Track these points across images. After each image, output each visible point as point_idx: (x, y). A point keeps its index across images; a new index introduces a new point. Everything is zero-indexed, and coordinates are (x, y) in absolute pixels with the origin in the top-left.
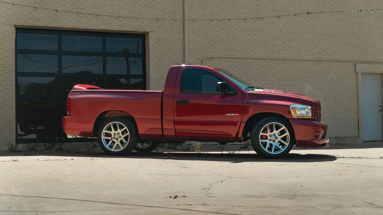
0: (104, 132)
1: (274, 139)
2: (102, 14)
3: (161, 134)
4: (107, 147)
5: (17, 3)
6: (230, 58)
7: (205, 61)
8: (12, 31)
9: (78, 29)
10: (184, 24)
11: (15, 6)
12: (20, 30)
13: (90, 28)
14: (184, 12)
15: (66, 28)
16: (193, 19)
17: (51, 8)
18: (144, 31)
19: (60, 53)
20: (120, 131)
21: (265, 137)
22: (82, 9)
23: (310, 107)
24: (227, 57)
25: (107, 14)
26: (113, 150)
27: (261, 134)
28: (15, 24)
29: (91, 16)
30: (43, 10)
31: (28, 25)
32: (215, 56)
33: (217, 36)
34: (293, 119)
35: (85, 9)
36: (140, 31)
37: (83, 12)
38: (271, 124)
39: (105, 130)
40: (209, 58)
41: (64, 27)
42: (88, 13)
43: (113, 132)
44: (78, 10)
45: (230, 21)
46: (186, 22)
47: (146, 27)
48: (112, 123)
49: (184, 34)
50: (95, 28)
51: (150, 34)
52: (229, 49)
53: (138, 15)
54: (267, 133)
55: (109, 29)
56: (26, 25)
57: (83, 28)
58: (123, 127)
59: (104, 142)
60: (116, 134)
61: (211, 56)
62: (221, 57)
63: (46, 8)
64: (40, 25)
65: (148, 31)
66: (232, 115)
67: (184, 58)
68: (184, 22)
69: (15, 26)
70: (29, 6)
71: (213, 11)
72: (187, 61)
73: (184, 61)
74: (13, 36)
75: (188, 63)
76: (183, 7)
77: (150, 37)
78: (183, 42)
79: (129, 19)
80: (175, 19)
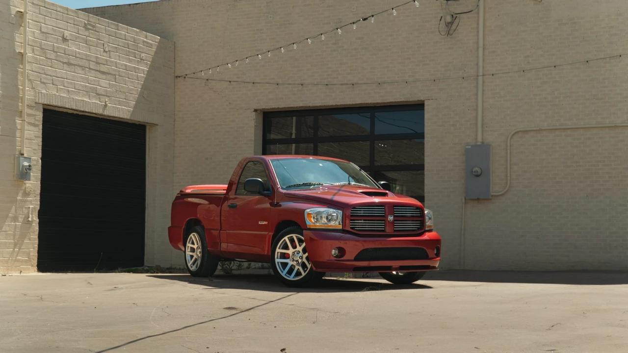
0: (188, 247)
1: (296, 259)
2: (359, 82)
5: (259, 81)
6: (558, 129)
8: (251, 117)
9: (329, 106)
10: (477, 83)
11: (255, 85)
14: (477, 64)
15: (313, 107)
16: (493, 73)
17: (296, 82)
18: (416, 99)
22: (334, 78)
24: (551, 128)
25: (365, 81)
28: (256, 108)
29: (344, 86)
30: (287, 86)
32: (529, 129)
33: (534, 95)
35: (337, 78)
36: (411, 100)
37: (335, 83)
38: (291, 237)
39: (189, 243)
40: (519, 132)
41: (311, 105)
42: (341, 83)
44: (329, 80)
45: (557, 68)
46: (480, 78)
47: (420, 94)
49: (477, 99)
50: (351, 103)
51: (426, 103)
52: (556, 115)
53: (409, 76)
54: (289, 249)
55: (367, 102)
56: (267, 108)
57: (334, 104)
59: (188, 259)
63: (290, 82)
64: (283, 106)
65: (422, 99)
66: (263, 223)
67: (476, 135)
68: (477, 79)
69: (256, 111)
70: (272, 82)
71: (528, 56)
72: (480, 139)
73: (476, 139)
74: (253, 123)
75: (482, 143)
76: (478, 57)
77: (426, 107)
78: (477, 110)
79: (396, 84)
80: (465, 75)
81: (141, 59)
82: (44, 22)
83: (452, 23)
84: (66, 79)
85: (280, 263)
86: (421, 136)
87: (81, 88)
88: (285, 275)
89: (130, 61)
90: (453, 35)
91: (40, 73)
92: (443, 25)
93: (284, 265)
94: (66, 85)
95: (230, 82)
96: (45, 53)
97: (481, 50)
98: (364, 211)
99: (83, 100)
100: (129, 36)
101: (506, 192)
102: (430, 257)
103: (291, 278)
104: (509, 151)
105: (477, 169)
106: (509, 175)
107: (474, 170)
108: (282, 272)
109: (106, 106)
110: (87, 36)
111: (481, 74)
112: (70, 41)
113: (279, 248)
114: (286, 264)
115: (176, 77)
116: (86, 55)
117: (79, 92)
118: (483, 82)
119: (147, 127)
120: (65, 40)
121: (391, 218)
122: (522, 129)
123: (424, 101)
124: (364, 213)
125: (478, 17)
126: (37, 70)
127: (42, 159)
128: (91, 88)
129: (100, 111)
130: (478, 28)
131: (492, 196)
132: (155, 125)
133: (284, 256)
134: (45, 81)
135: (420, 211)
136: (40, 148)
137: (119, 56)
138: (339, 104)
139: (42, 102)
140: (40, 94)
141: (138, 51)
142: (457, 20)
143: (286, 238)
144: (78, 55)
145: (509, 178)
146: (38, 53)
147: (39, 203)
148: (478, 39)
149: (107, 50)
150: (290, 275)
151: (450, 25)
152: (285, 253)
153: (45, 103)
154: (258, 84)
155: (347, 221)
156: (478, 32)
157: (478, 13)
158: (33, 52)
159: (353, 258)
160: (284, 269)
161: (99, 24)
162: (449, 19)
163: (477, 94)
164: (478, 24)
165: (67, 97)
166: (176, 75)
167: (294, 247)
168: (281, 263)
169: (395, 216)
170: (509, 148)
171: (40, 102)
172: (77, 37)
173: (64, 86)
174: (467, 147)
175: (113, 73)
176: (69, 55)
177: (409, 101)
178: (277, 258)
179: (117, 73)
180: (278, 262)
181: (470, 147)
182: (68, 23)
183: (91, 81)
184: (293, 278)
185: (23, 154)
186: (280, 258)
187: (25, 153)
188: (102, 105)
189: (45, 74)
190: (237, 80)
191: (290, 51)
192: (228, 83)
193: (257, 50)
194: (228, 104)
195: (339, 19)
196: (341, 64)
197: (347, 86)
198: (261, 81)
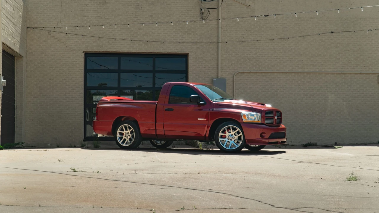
0: (118, 132)
1: (231, 138)
2: (151, 40)
3: (155, 133)
4: (120, 142)
5: (86, 35)
6: (258, 72)
7: (236, 76)
8: (82, 56)
9: (132, 52)
10: (218, 46)
11: (84, 37)
12: (88, 55)
13: (141, 52)
14: (218, 36)
15: (122, 52)
16: (226, 41)
17: (111, 38)
18: (184, 52)
19: (119, 71)
20: (129, 131)
21: (225, 137)
22: (135, 37)
23: (259, 114)
24: (256, 71)
25: (154, 40)
26: (124, 145)
27: (220, 134)
28: (84, 51)
29: (141, 42)
30: (105, 39)
31: (93, 51)
32: (244, 72)
33: (247, 54)
34: (244, 123)
35: (137, 37)
36: (181, 52)
37: (136, 40)
38: (228, 127)
39: (119, 130)
40: (239, 72)
41: (121, 51)
42: (139, 40)
43: (125, 132)
44: (132, 37)
45: (259, 41)
46: (220, 44)
47: (186, 49)
48: (124, 126)
49: (218, 54)
50: (145, 52)
51: (189, 54)
52: (257, 65)
53: (180, 39)
54: (226, 133)
55: (155, 52)
56: (92, 51)
57: (136, 52)
58: (131, 128)
59: (118, 139)
60: (127, 133)
61: (241, 72)
62: (250, 72)
63: (107, 37)
64: (102, 51)
65: (188, 52)
66: (202, 119)
67: (218, 73)
68: (218, 44)
70: (95, 36)
71: (243, 34)
72: (220, 75)
73: (218, 75)
75: (221, 78)
76: (218, 32)
77: (189, 57)
78: (218, 60)
79: (172, 43)
80: (211, 41)
81: (20, 16)
86: (186, 72)
97: (220, 29)
99: (10, 41)
104: (234, 82)
106: (234, 95)
108: (223, 145)
109: (14, 44)
111: (220, 41)
114: (225, 141)
115: (28, 27)
117: (9, 35)
118: (221, 46)
119: (16, 58)
123: (188, 53)
125: (218, 12)
128: (12, 33)
129: (13, 48)
130: (218, 17)
132: (22, 57)
138: (138, 52)
139: (3, 42)
141: (20, 11)
144: (9, 12)
148: (218, 23)
149: (14, 9)
154: (86, 37)
156: (218, 19)
157: (218, 10)
159: (268, 138)
164: (218, 15)
166: (27, 26)
167: (230, 132)
169: (277, 116)
173: (6, 31)
174: (214, 79)
175: (15, 24)
177: (180, 53)
178: (220, 138)
180: (220, 140)
181: (216, 79)
183: (12, 29)
184: (230, 148)
190: (72, 33)
191: (107, 19)
192: (65, 34)
193: (84, 16)
194: (65, 47)
195: (138, 3)
196: (139, 29)
197: (143, 42)
198: (88, 35)
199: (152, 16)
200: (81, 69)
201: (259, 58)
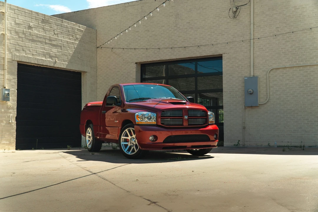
0: (87, 135)
2: (188, 46)
7: (269, 72)
8: (134, 66)
9: (173, 59)
10: (250, 43)
11: (136, 50)
13: (180, 58)
14: (250, 33)
15: (165, 60)
16: (259, 37)
17: (156, 48)
18: (218, 54)
22: (175, 44)
24: (293, 66)
25: (191, 45)
28: (136, 62)
29: (180, 49)
30: (151, 49)
32: (279, 67)
33: (282, 48)
36: (215, 54)
37: (176, 47)
38: (129, 129)
40: (273, 69)
41: (164, 59)
44: (173, 45)
45: (294, 33)
46: (252, 41)
47: (220, 51)
49: (250, 52)
51: (223, 55)
52: (294, 59)
53: (214, 42)
54: (128, 137)
55: (192, 56)
56: (142, 62)
57: (176, 58)
62: (285, 68)
63: (153, 48)
64: (150, 60)
65: (221, 53)
66: (116, 122)
67: (250, 72)
68: (250, 41)
69: (136, 63)
70: (144, 48)
71: (278, 27)
72: (252, 74)
73: (250, 74)
74: (135, 70)
75: (254, 76)
76: (250, 29)
77: (223, 58)
78: (250, 58)
79: (207, 46)
80: (244, 39)
81: (77, 38)
82: (17, 18)
83: (236, 12)
84: (32, 48)
85: (123, 145)
86: (221, 73)
87: (40, 53)
88: (126, 152)
89: (70, 39)
90: (237, 18)
91: (15, 45)
92: (231, 13)
93: (126, 146)
94: (31, 51)
95: (123, 49)
96: (18, 34)
97: (252, 25)
98: (170, 113)
99: (42, 59)
100: (69, 26)
101: (266, 102)
102: (211, 140)
103: (129, 153)
104: (268, 80)
105: (251, 90)
106: (268, 93)
107: (249, 90)
108: (125, 150)
109: (56, 62)
110: (44, 26)
111: (252, 38)
112: (33, 28)
113: (123, 136)
114: (127, 145)
116: (43, 36)
117: (39, 55)
118: (254, 43)
119: (82, 74)
120: (30, 27)
121: (186, 117)
122: (275, 68)
123: (222, 55)
124: (170, 115)
125: (250, 8)
126: (14, 43)
127: (17, 90)
128: (47, 53)
129: (52, 65)
130: (250, 14)
131: (259, 105)
132: (85, 72)
133: (126, 141)
134: (18, 49)
135: (205, 113)
136: (16, 84)
137: (63, 36)
138: (178, 58)
139: (17, 60)
140: (15, 56)
141: (74, 34)
142: (239, 10)
143: (126, 130)
144: (38, 36)
145: (268, 95)
146: (13, 34)
147: (16, 113)
148: (250, 19)
149: (56, 33)
150: (129, 151)
151: (235, 13)
152: (126, 139)
153: (19, 60)
154: (137, 50)
155: (159, 120)
156: (250, 16)
157: (250, 5)
158: (11, 33)
159: (162, 142)
160: (126, 148)
161: (51, 19)
162: (235, 9)
163: (250, 50)
164: (250, 11)
165: (32, 58)
166: (97, 47)
167: (131, 135)
168: (125, 145)
169: (189, 116)
170: (268, 78)
171: (15, 60)
172: (38, 26)
173: (30, 52)
174: (245, 78)
175: (60, 45)
176: (33, 36)
178: (122, 142)
179: (62, 45)
180: (122, 144)
181: (247, 78)
182: (32, 18)
183: (47, 49)
184: (131, 153)
185: (5, 87)
186: (124, 142)
187: (6, 87)
188: (53, 62)
189: (18, 45)
190: (127, 48)
191: (153, 31)
192: (122, 49)
193: (136, 32)
194: (123, 60)
195: (178, 13)
196: (179, 37)
197: (182, 48)
198: (138, 48)
199: (189, 23)
200: (134, 79)
201: (296, 51)
